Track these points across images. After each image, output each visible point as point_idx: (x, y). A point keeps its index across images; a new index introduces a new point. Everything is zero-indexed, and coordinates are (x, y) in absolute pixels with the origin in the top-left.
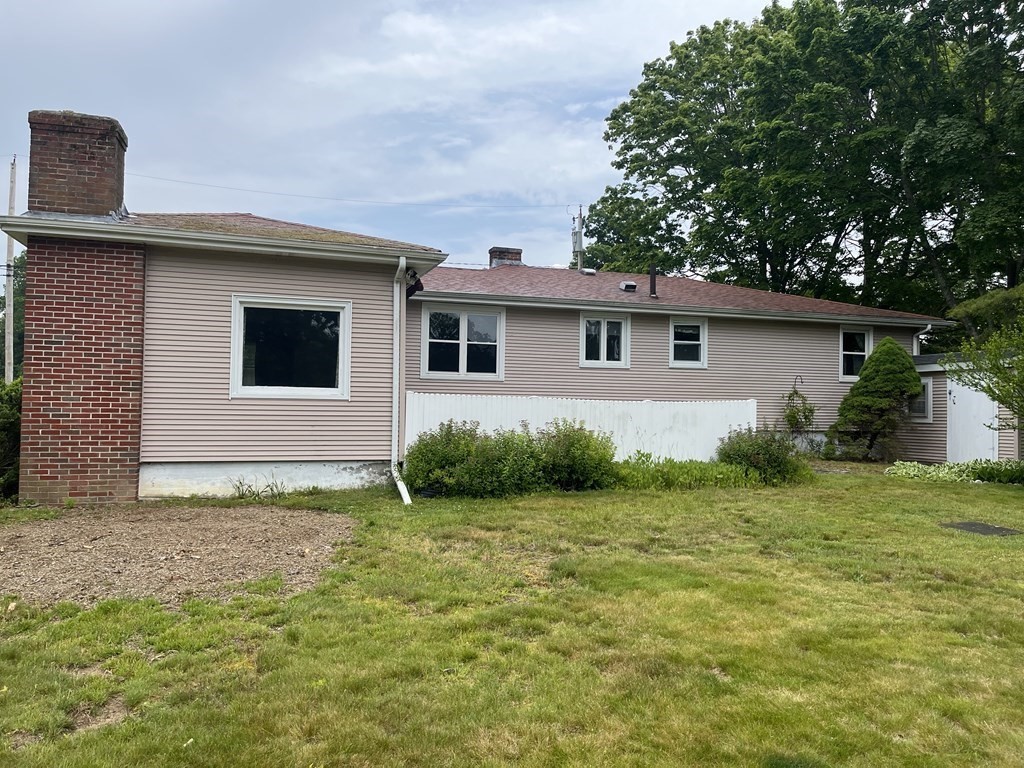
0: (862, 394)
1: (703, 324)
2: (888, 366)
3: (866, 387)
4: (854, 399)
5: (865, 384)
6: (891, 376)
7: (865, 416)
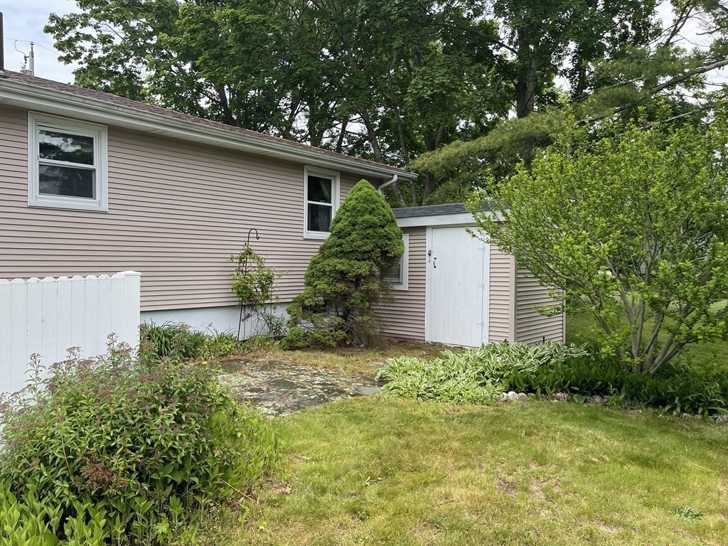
0: (335, 255)
1: (100, 137)
2: (367, 217)
3: (340, 245)
4: (327, 262)
5: (339, 241)
6: (370, 231)
7: (339, 285)
